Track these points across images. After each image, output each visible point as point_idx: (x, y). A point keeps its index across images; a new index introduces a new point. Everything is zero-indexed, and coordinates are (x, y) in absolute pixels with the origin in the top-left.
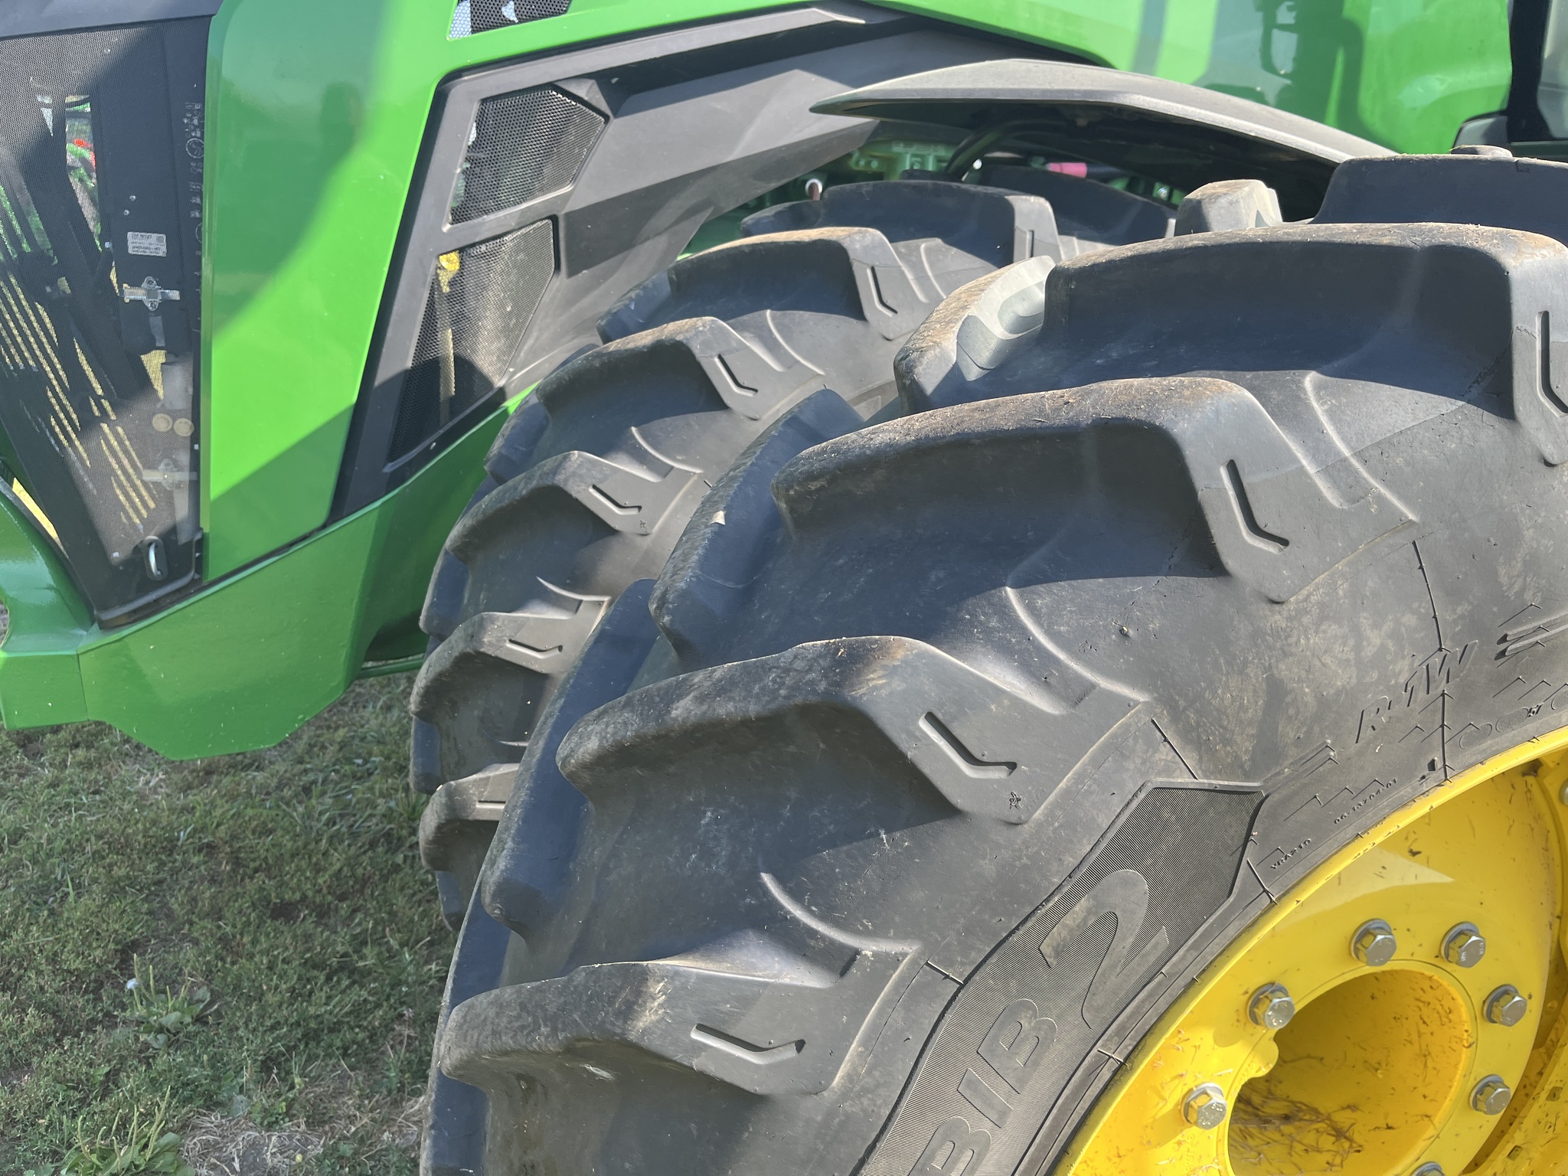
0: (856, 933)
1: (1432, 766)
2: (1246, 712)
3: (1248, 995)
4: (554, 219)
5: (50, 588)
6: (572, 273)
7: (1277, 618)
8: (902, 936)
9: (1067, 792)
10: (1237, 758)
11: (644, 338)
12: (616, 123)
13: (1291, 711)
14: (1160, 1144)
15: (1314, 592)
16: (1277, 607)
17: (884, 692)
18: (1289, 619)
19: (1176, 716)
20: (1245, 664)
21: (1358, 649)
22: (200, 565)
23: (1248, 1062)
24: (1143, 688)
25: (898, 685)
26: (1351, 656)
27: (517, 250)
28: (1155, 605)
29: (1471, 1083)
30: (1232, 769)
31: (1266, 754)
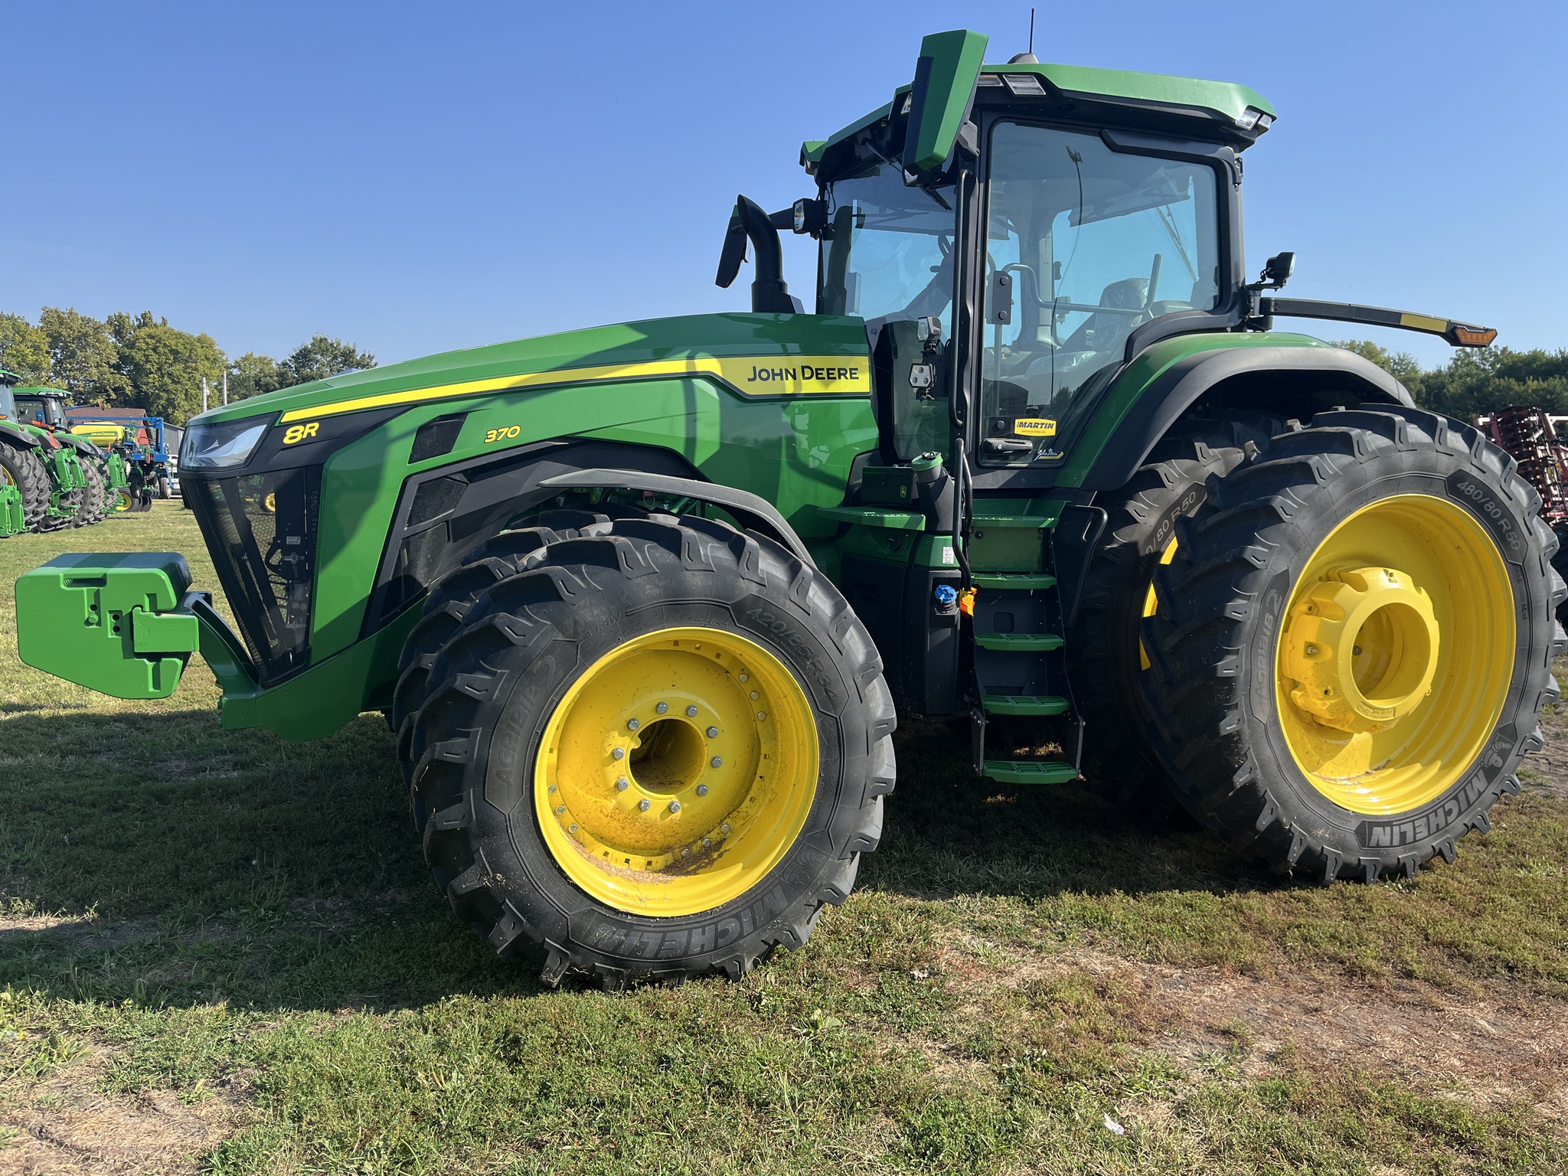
0: (497, 669)
2: (570, 626)
3: (627, 721)
4: (447, 522)
6: (454, 542)
7: (575, 608)
8: (505, 669)
9: (536, 641)
10: (570, 634)
11: (475, 564)
12: (470, 485)
13: (579, 626)
14: (607, 766)
15: (582, 603)
18: (577, 608)
19: (557, 627)
20: (569, 617)
21: (592, 613)
22: (308, 659)
23: (631, 743)
24: (550, 622)
25: (501, 621)
26: (591, 615)
27: (433, 533)
28: (551, 606)
29: (710, 759)
30: (570, 637)
31: (576, 634)
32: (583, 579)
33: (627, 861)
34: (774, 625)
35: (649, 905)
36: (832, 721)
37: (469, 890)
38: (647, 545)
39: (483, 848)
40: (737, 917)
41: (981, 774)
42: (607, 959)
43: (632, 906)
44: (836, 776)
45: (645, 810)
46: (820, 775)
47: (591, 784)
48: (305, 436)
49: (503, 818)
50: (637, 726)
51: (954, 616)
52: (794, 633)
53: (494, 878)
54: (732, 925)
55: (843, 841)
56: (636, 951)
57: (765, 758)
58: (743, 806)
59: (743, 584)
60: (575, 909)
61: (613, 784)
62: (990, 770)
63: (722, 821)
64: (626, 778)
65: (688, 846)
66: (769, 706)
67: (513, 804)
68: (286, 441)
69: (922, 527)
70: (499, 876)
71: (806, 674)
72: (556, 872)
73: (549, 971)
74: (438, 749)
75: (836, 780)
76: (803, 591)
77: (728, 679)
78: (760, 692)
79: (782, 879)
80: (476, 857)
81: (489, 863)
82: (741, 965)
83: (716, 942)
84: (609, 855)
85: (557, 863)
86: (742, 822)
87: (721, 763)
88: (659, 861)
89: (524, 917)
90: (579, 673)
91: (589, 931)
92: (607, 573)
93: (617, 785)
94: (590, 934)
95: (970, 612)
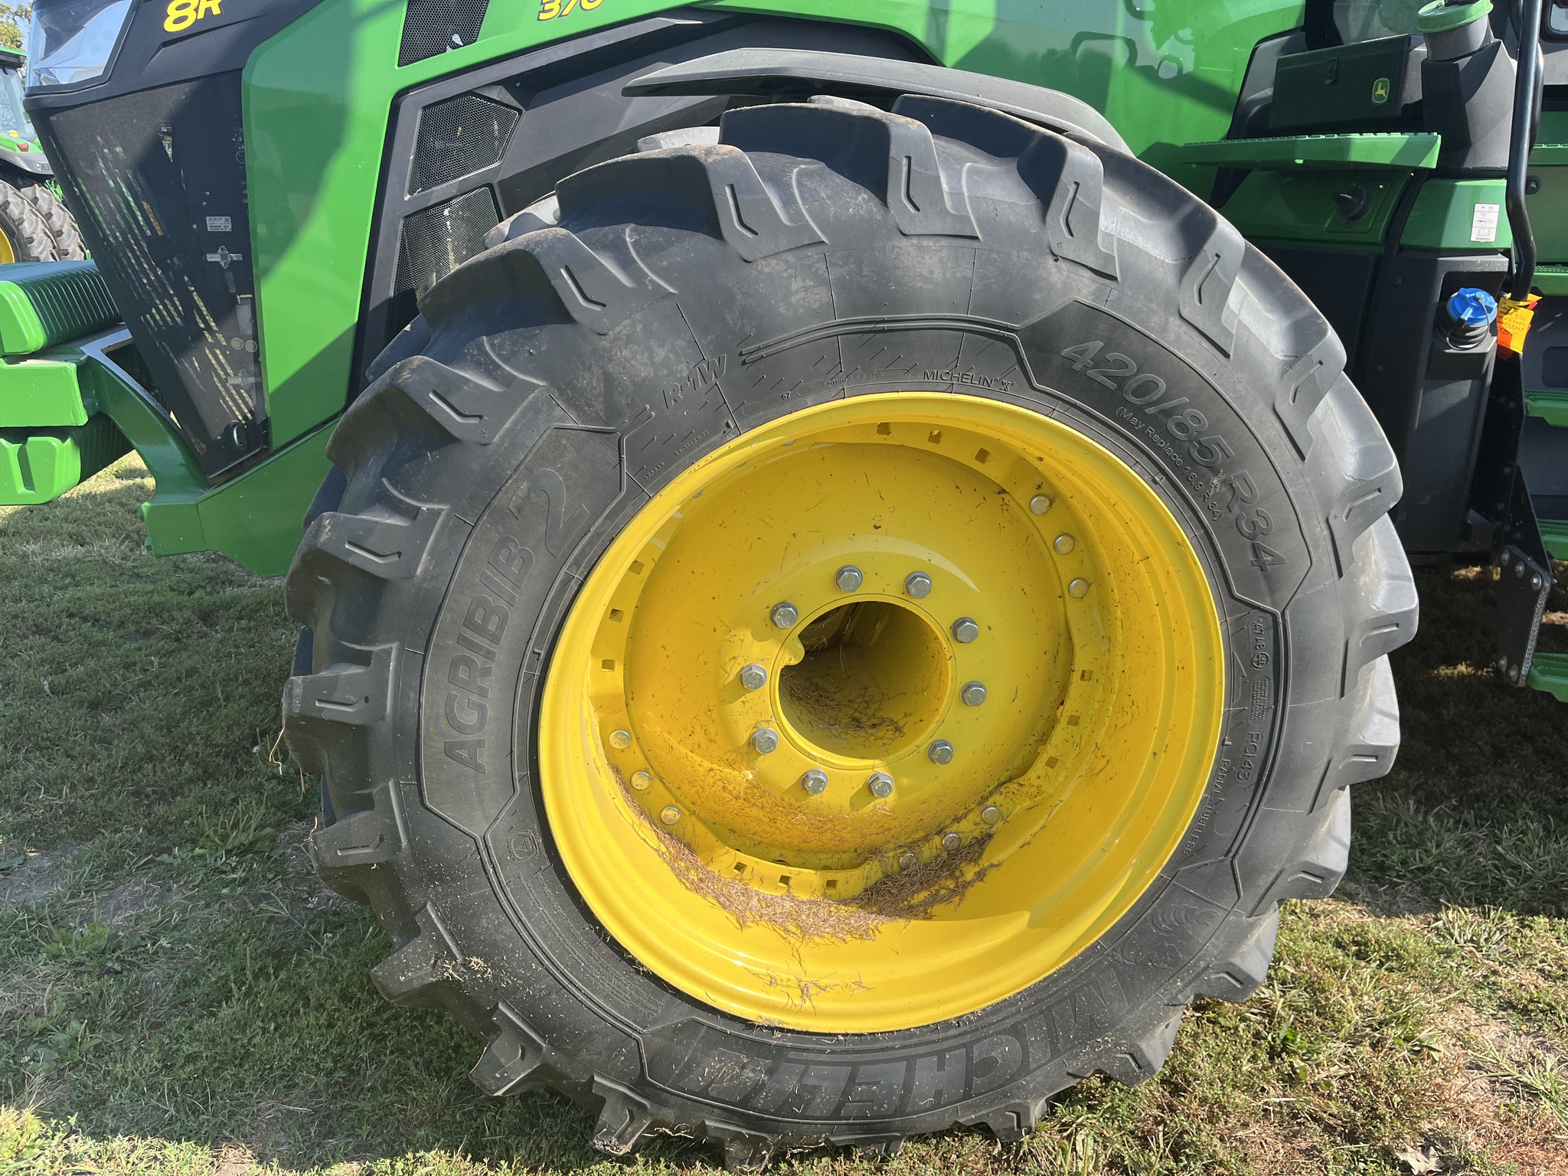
0: (419, 500)
1: (728, 425)
2: (595, 389)
3: (769, 609)
4: (490, 186)
5: (182, 465)
7: (604, 343)
8: (440, 502)
9: (510, 430)
10: (597, 413)
13: (620, 389)
14: (731, 702)
15: (623, 328)
16: (603, 337)
17: (410, 381)
18: (611, 343)
19: (562, 393)
20: (591, 366)
21: (651, 357)
22: (267, 439)
23: (781, 653)
24: (543, 379)
25: (417, 378)
26: (648, 361)
27: (464, 207)
28: (545, 338)
29: (959, 687)
30: (596, 419)
31: (613, 412)
32: (626, 264)
33: (785, 880)
34: (1133, 384)
35: (823, 1003)
36: (1262, 622)
37: (416, 984)
38: (798, 169)
39: (434, 905)
40: (1016, 1031)
41: (1522, 683)
42: (729, 1115)
43: (783, 1010)
44: (1261, 745)
45: (816, 791)
46: (1222, 743)
47: (699, 736)
48: (201, 15)
49: (470, 845)
50: (792, 618)
51: (1483, 355)
52: (1184, 406)
53: (466, 964)
54: (1005, 1049)
55: (1263, 882)
56: (792, 1105)
57: (1083, 676)
58: (1032, 774)
59: (1056, 274)
60: (655, 1022)
61: (744, 738)
62: (1549, 679)
63: (984, 799)
64: (773, 728)
65: (913, 846)
66: (1097, 567)
67: (494, 812)
68: (169, 26)
69: (1431, 161)
70: (476, 962)
71: (1208, 509)
72: (606, 950)
73: (609, 1133)
74: (298, 691)
75: (1259, 755)
76: (1214, 294)
77: (1005, 507)
78: (1076, 535)
79: (1119, 957)
80: (420, 920)
81: (451, 934)
82: (1021, 1115)
83: (968, 1084)
84: (747, 871)
85: (607, 934)
86: (1028, 803)
87: (983, 696)
88: (853, 881)
89: (543, 1038)
90: (628, 510)
91: (688, 1065)
92: (692, 245)
93: (752, 742)
94: (691, 1070)
95: (1517, 345)
